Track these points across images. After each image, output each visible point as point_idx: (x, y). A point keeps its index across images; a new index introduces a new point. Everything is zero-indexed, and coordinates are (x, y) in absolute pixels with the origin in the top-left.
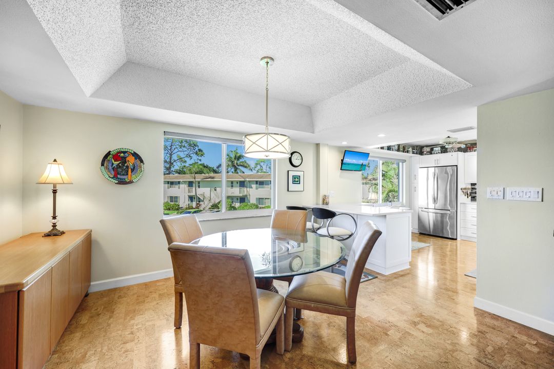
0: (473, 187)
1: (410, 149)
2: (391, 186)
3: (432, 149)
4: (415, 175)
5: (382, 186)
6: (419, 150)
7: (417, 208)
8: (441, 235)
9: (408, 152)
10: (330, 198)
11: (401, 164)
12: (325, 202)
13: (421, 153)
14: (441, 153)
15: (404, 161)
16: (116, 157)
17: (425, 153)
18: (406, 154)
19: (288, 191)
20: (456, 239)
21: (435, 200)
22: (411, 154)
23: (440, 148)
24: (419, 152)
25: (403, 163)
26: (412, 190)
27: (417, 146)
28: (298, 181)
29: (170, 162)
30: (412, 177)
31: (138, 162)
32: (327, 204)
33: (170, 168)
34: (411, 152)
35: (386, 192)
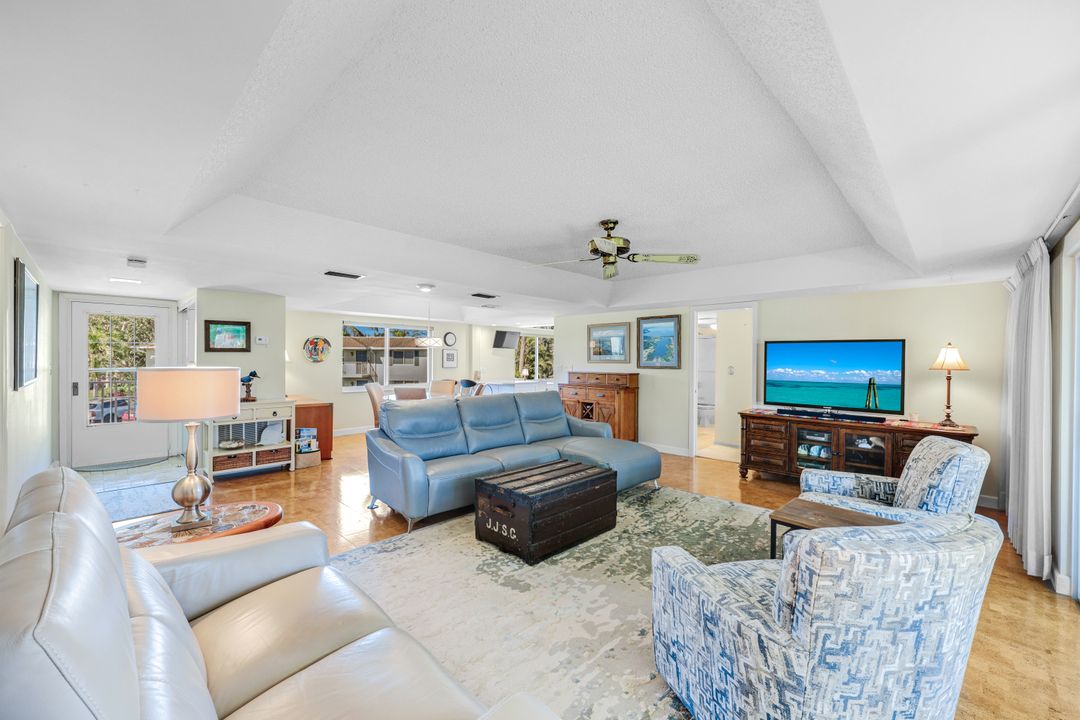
16: (312, 343)
19: (443, 367)
28: (452, 359)
31: (326, 345)
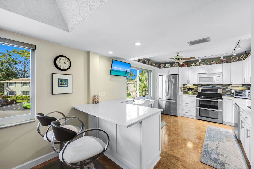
0: (184, 86)
1: (155, 64)
2: (144, 85)
3: (165, 65)
4: (157, 80)
5: (140, 85)
6: (159, 65)
7: (158, 99)
8: (169, 114)
9: (153, 66)
10: (99, 98)
11: (149, 73)
12: (95, 101)
13: (160, 67)
14: (170, 67)
15: (151, 71)
17: (162, 67)
18: (152, 67)
19: (52, 94)
20: (178, 116)
21: (167, 94)
22: (155, 67)
23: (169, 64)
24: (158, 66)
25: (150, 72)
26: (155, 88)
27: (158, 63)
28: (65, 84)
29: (24, 71)
30: (155, 81)
32: (96, 103)
33: (24, 74)
34: (155, 66)
35: (142, 89)
